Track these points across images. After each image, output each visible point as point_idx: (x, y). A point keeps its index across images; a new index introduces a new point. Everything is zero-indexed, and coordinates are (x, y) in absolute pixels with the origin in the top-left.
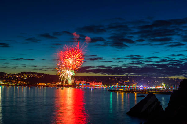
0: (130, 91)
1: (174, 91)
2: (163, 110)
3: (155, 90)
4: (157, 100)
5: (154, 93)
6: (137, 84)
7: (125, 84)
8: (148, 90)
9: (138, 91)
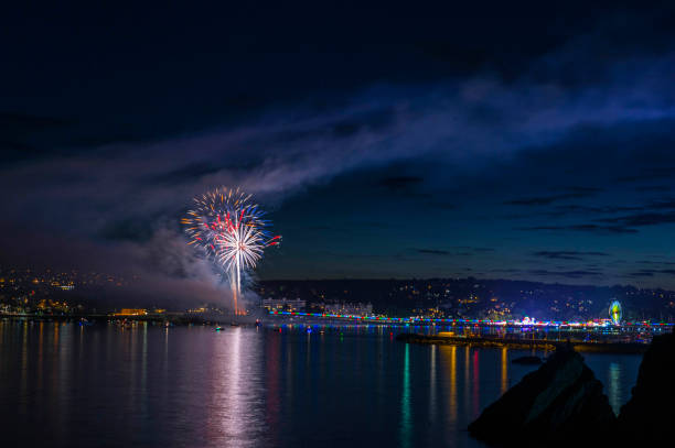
0: (483, 339)
1: (656, 338)
2: (613, 414)
3: (580, 334)
4: (588, 373)
5: (577, 348)
6: (511, 313)
7: (465, 311)
8: (555, 334)
9: (513, 338)
